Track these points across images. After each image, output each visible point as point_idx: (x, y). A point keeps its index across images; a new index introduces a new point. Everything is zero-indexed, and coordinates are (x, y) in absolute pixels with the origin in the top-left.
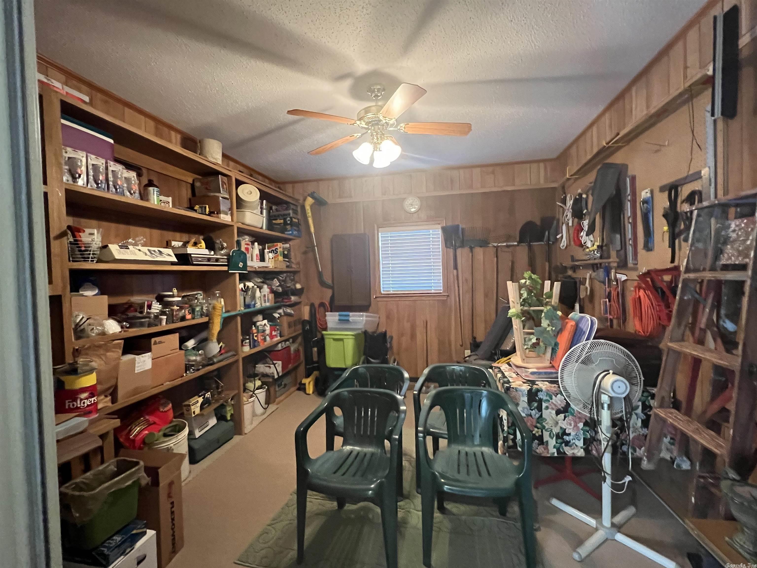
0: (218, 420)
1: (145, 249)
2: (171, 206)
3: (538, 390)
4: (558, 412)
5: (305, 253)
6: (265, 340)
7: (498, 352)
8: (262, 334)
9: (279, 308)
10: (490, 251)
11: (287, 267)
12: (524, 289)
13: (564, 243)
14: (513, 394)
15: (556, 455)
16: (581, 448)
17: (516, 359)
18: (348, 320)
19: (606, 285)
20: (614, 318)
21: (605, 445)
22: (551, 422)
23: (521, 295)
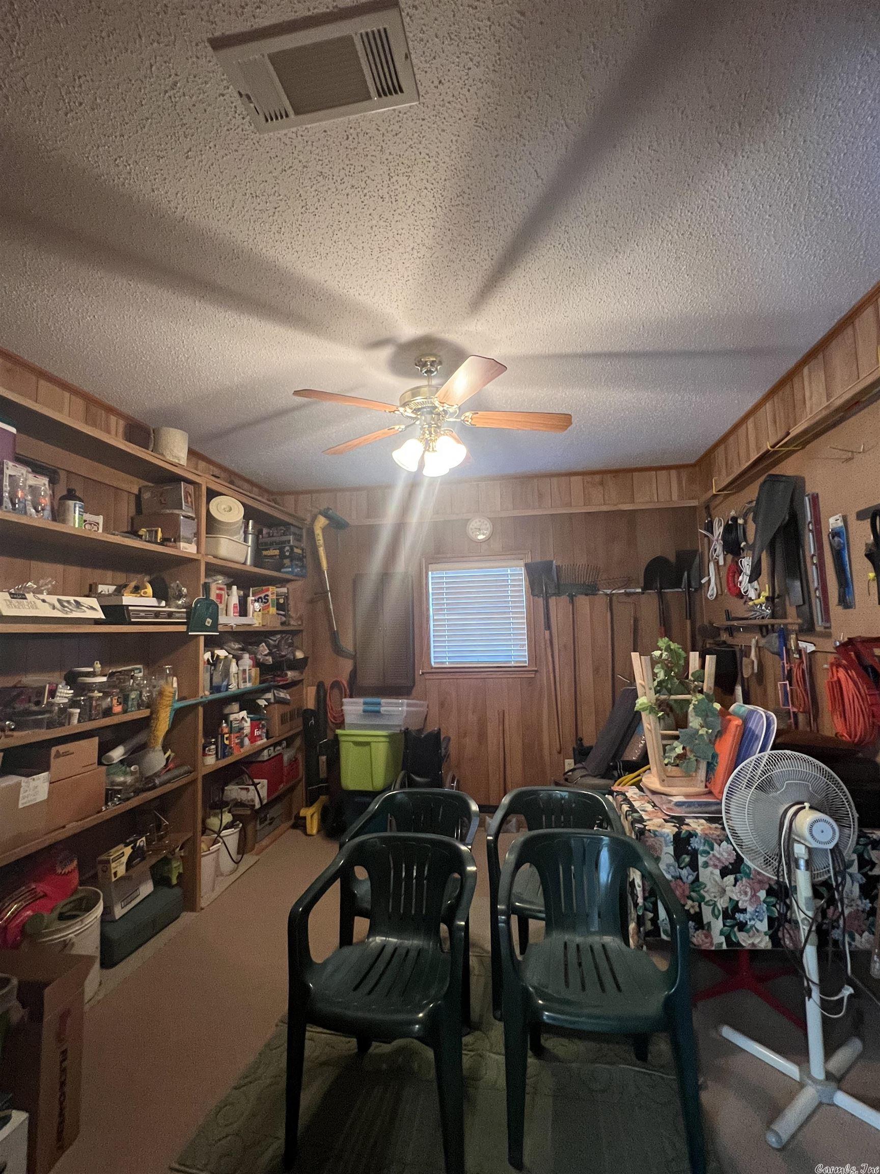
0: (156, 884)
1: (53, 599)
2: (100, 530)
3: (691, 835)
4: (724, 873)
5: (312, 601)
6: (241, 744)
7: (620, 765)
8: (238, 735)
9: (267, 690)
10: (600, 601)
11: (283, 624)
12: (659, 665)
13: (712, 591)
14: (650, 841)
15: (724, 947)
16: (766, 934)
17: (651, 780)
18: (379, 712)
19: (783, 660)
20: (799, 711)
21: (806, 932)
22: (712, 890)
23: (655, 675)
